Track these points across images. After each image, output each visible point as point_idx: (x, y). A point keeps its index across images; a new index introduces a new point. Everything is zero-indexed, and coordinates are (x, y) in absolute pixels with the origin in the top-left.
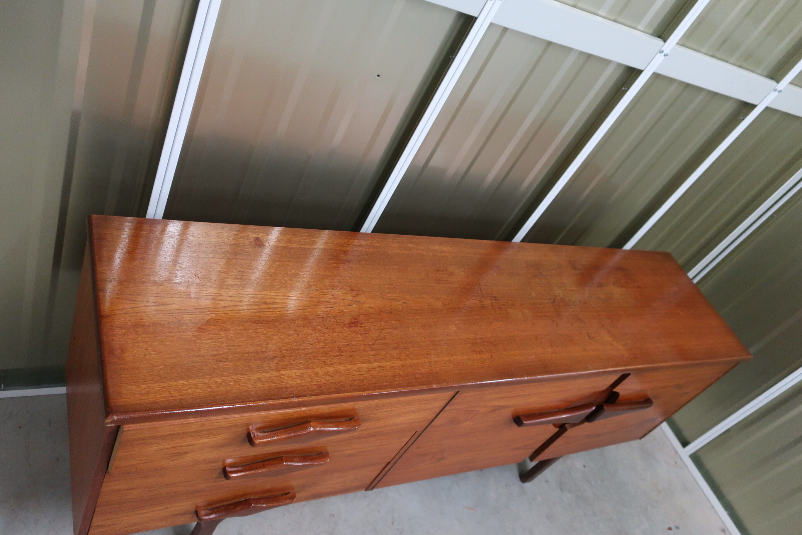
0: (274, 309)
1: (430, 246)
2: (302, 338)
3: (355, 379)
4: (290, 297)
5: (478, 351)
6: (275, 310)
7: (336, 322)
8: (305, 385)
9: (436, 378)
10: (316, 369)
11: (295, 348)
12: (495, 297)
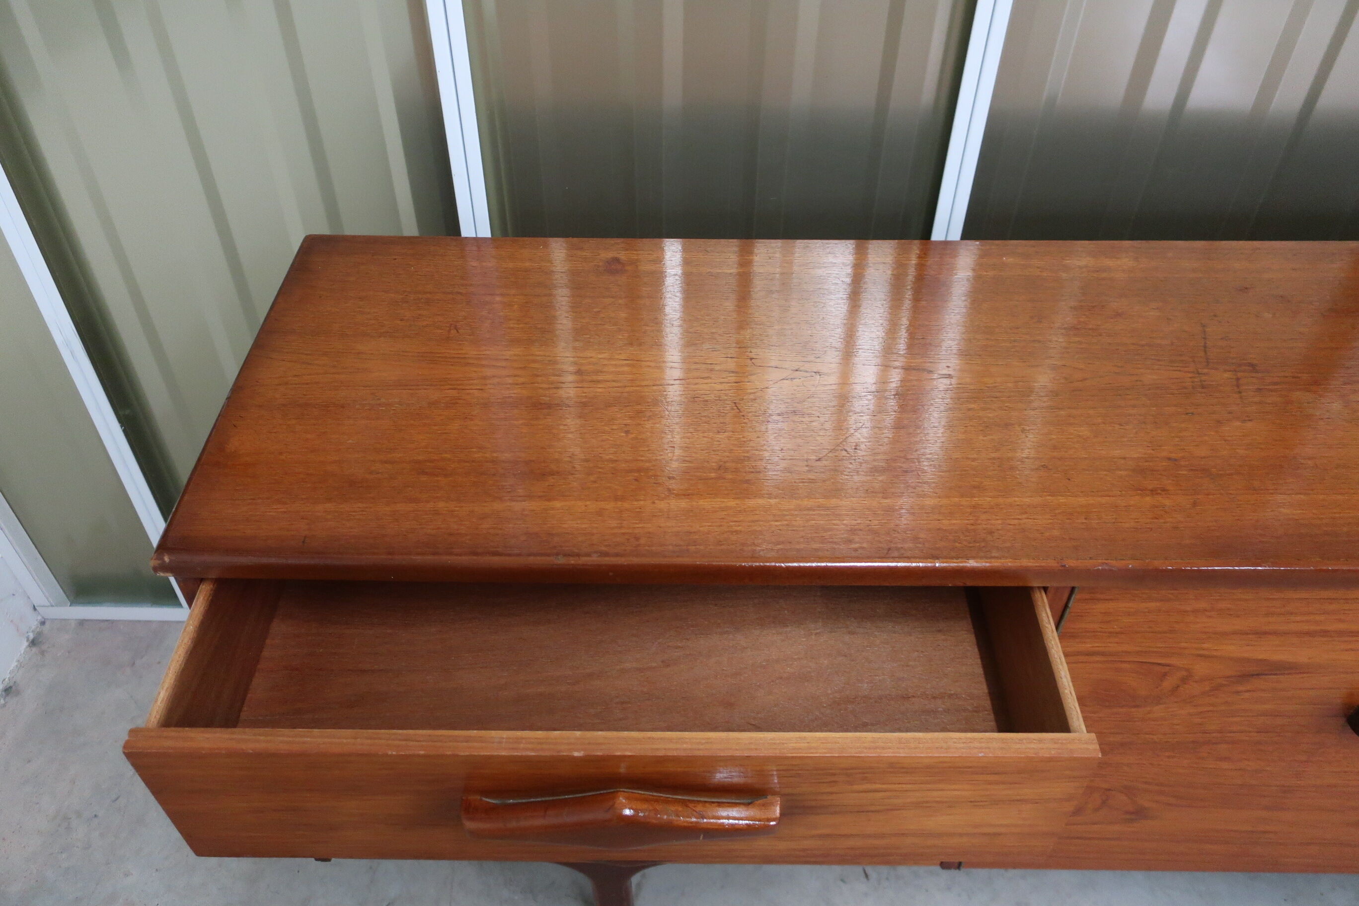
0: (594, 383)
1: (1067, 260)
2: (636, 438)
3: (739, 528)
4: (642, 361)
5: (1150, 487)
6: (595, 386)
7: (738, 411)
8: (597, 533)
9: (983, 544)
10: (642, 503)
11: (608, 457)
12: (1251, 365)
